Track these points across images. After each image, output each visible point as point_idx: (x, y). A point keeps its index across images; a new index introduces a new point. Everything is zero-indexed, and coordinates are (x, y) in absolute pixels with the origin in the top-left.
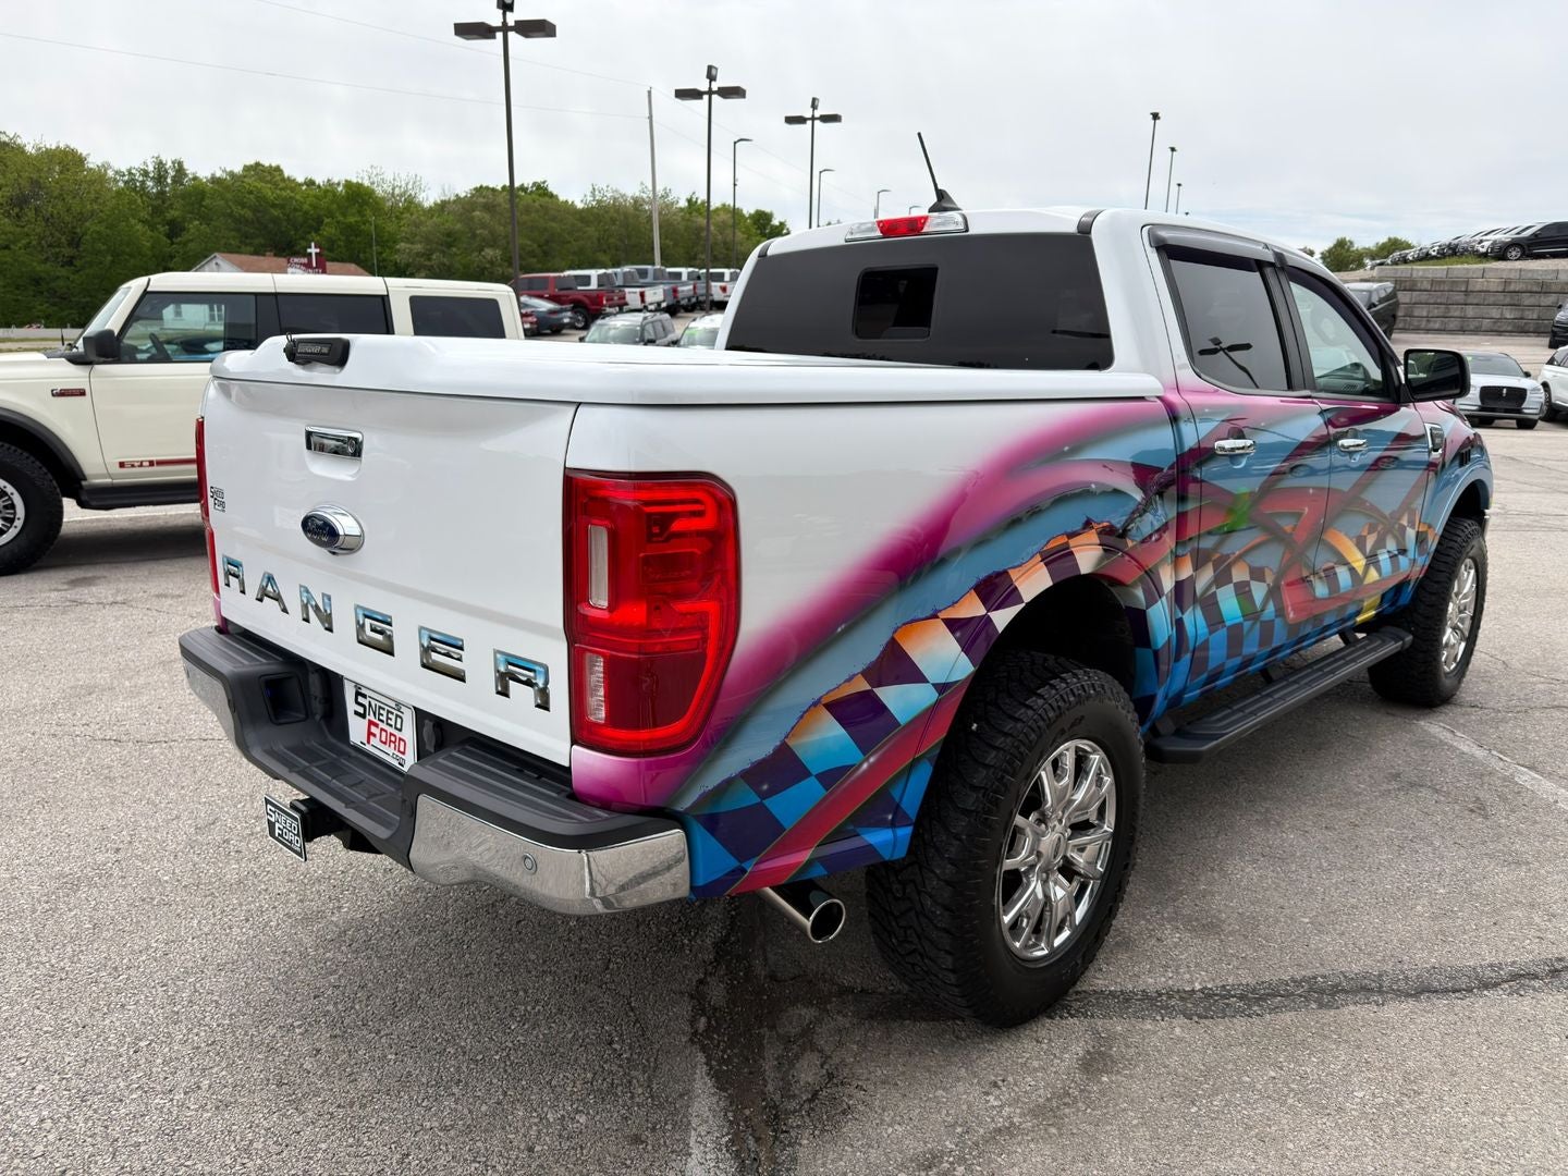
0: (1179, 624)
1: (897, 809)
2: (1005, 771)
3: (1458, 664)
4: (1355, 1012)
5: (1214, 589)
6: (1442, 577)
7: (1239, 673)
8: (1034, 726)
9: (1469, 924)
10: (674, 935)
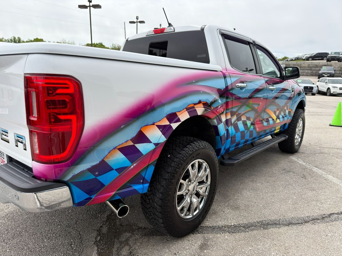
0: (227, 130)
1: (144, 179)
2: (177, 168)
3: (299, 143)
4: (273, 230)
5: (237, 122)
6: (295, 122)
7: (245, 144)
8: (185, 156)
9: (302, 206)
10: (97, 214)
